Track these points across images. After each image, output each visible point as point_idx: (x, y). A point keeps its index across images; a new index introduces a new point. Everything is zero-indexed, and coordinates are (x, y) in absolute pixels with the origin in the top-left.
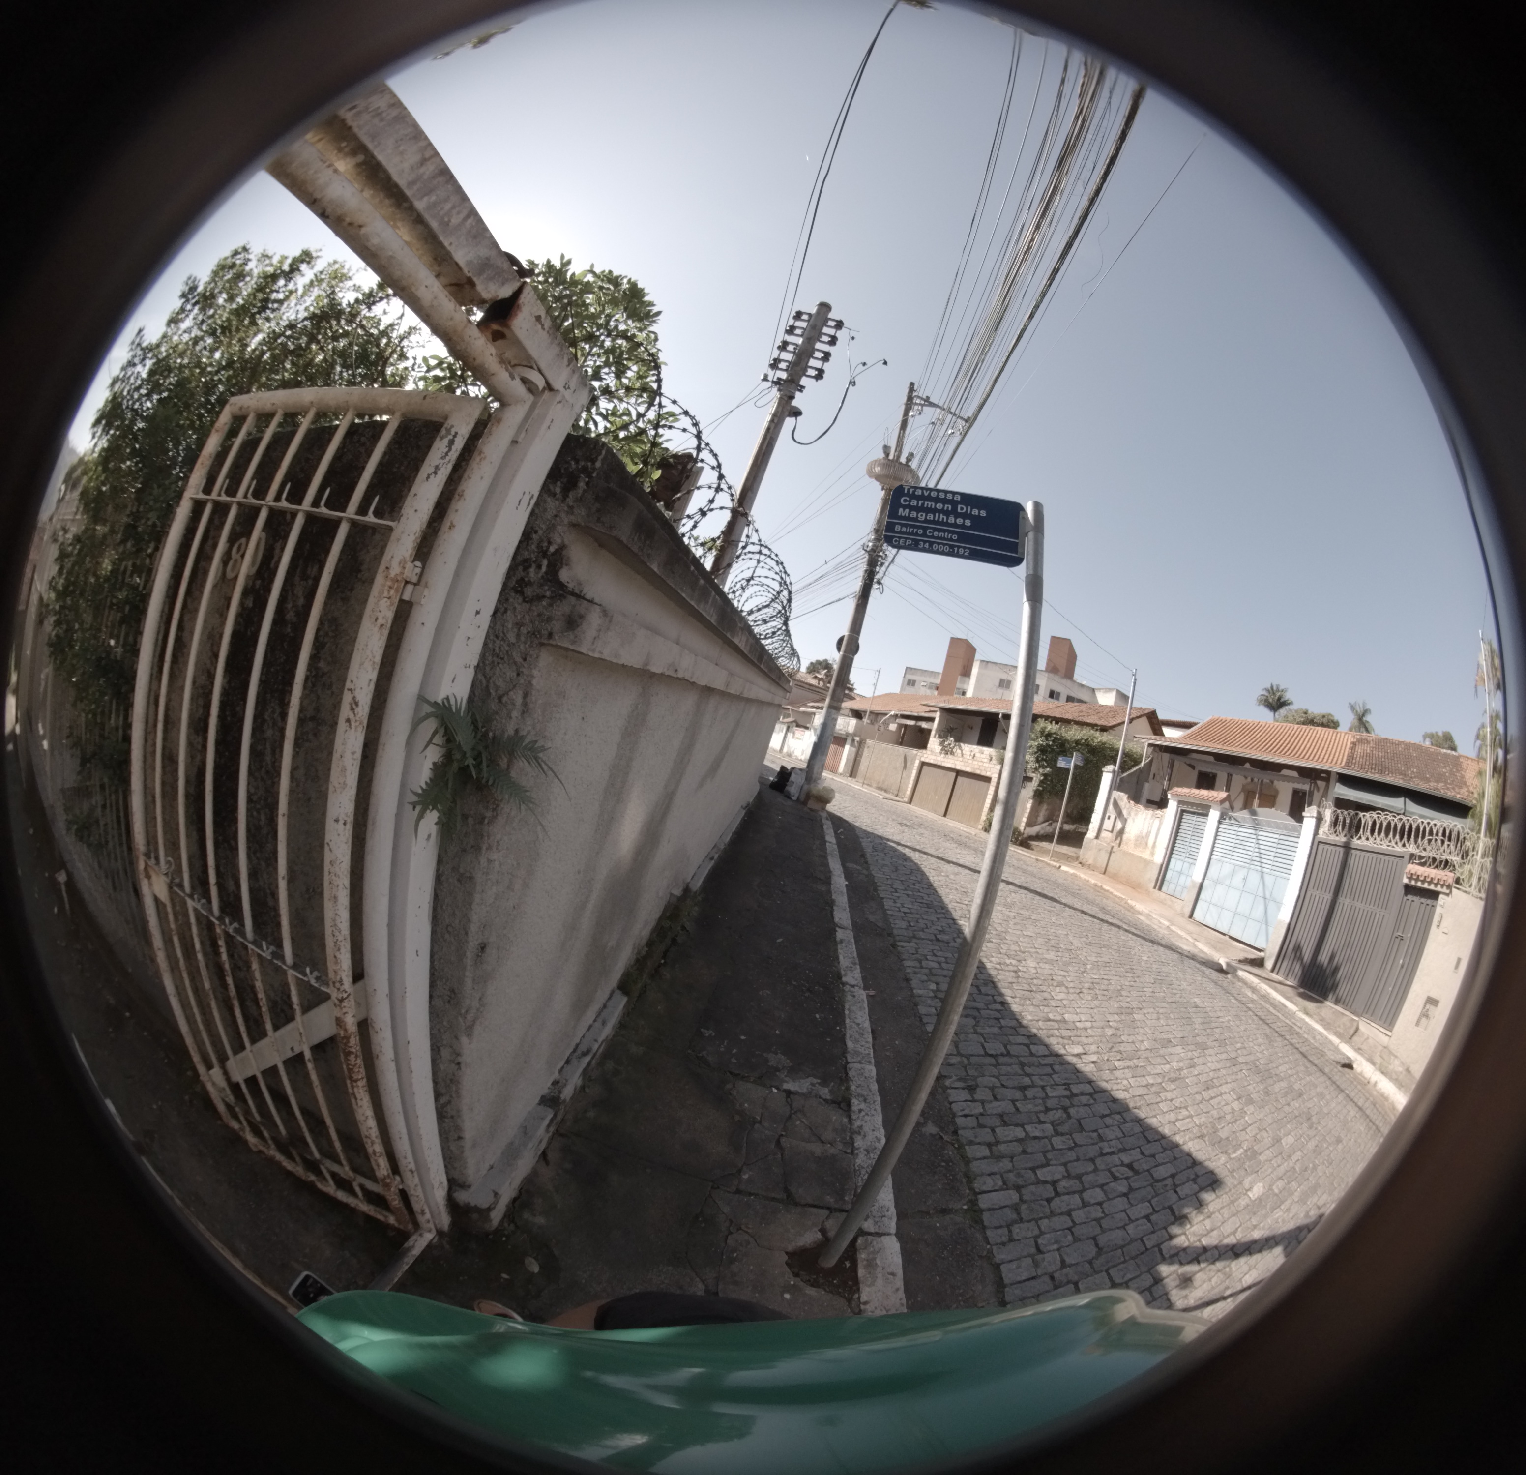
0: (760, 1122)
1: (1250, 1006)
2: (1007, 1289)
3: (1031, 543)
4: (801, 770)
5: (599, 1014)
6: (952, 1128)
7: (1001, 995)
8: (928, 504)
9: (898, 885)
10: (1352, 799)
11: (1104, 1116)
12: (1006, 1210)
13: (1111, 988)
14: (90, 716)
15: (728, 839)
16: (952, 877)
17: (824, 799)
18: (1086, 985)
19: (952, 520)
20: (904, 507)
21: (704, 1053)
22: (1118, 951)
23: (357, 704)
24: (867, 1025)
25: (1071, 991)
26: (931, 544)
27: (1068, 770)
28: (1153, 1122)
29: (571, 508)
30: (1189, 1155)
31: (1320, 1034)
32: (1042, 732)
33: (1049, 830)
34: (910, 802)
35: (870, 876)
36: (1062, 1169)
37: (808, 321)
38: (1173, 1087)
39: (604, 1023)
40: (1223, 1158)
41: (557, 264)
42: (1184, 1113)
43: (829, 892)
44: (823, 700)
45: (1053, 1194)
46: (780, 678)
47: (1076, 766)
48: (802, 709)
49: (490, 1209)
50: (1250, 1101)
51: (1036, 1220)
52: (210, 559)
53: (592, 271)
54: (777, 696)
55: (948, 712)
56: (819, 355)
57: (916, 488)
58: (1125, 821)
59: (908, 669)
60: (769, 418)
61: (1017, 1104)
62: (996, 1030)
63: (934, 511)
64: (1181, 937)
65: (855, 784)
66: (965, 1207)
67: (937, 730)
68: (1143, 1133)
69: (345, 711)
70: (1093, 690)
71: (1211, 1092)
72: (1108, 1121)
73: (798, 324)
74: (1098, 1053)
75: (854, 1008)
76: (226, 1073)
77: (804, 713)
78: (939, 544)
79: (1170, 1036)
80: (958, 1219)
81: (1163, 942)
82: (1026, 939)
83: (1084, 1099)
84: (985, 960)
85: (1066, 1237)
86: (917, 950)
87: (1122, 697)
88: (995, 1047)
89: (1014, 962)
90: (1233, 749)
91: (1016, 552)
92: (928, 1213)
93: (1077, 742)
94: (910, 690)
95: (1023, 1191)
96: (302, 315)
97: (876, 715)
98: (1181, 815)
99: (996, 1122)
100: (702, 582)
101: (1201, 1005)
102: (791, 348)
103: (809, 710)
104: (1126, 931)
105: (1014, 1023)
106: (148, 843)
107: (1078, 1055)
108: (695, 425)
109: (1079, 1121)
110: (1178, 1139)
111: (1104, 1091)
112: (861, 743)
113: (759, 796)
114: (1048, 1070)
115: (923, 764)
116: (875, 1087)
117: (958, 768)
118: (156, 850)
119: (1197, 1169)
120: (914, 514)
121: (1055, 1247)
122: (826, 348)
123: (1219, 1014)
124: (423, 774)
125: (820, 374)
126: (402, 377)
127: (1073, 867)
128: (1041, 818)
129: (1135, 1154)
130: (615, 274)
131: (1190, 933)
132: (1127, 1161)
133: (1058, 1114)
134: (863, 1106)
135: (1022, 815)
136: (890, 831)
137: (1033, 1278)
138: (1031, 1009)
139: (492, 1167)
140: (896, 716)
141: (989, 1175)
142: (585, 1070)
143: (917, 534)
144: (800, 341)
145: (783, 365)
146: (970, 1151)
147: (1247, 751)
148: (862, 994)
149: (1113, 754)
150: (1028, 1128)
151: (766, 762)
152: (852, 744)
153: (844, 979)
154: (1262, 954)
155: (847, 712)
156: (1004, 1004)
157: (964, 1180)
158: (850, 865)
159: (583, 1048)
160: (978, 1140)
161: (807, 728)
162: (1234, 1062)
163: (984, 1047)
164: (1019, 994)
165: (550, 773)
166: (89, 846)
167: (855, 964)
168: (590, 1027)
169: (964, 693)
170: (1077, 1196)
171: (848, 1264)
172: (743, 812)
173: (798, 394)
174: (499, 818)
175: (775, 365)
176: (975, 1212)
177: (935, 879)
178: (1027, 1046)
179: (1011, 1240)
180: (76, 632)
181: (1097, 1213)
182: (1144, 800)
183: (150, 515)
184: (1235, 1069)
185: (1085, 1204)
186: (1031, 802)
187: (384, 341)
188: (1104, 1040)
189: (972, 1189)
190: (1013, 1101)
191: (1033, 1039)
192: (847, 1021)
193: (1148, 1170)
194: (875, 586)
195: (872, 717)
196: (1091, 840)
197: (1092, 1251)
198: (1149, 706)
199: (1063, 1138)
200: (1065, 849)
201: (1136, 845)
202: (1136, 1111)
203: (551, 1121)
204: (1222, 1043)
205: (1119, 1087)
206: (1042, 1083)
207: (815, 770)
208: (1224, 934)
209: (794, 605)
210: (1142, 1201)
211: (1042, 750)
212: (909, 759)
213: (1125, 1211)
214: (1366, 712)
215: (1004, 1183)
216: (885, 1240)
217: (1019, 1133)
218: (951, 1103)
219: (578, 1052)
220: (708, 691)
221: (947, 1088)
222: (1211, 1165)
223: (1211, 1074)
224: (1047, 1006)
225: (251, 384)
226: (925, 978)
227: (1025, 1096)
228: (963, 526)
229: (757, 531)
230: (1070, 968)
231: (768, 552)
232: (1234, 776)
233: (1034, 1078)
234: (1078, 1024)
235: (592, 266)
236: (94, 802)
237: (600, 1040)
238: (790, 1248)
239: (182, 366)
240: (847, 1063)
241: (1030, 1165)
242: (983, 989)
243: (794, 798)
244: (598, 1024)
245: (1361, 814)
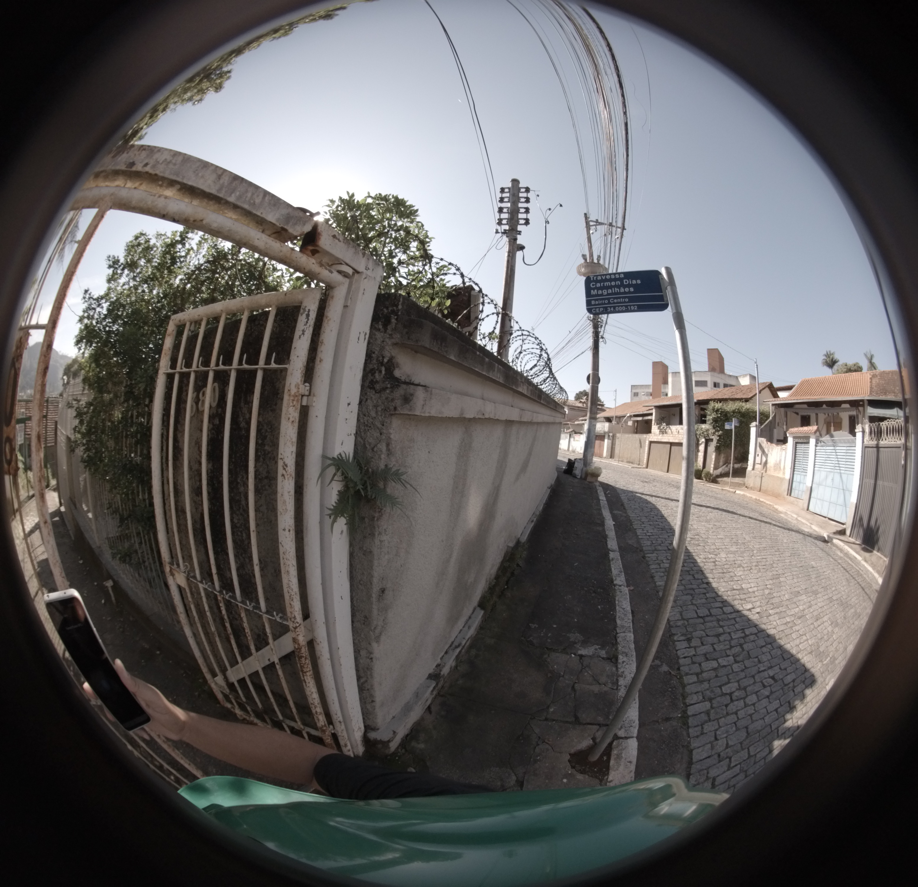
0: (563, 676)
1: (839, 561)
2: (693, 766)
3: (670, 293)
4: (580, 459)
5: (466, 622)
6: (676, 667)
7: (706, 578)
8: (607, 284)
9: (644, 519)
10: (876, 415)
11: (762, 647)
12: (703, 715)
13: (768, 563)
14: (124, 496)
15: (541, 508)
16: (675, 509)
17: (596, 475)
18: (754, 564)
19: (622, 290)
20: (594, 289)
21: (531, 638)
22: (771, 539)
23: (286, 466)
24: (629, 608)
25: (746, 569)
26: (614, 307)
27: (731, 430)
28: (788, 647)
29: (391, 335)
30: (804, 666)
31: (871, 573)
32: (713, 409)
33: (727, 469)
34: (647, 467)
35: (628, 517)
36: (736, 684)
37: (509, 192)
38: (800, 622)
39: (469, 628)
40: (820, 665)
41: (346, 197)
42: (804, 638)
43: (604, 530)
44: (586, 415)
45: (729, 702)
46: (556, 407)
47: (735, 427)
48: (576, 423)
49: (389, 741)
50: (837, 625)
51: (718, 719)
52: (185, 402)
53: (369, 196)
54: (558, 418)
55: (659, 408)
56: (522, 210)
57: (606, 275)
58: (767, 456)
59: (633, 386)
60: (506, 254)
61: (715, 646)
62: (704, 601)
63: (611, 287)
64: (803, 524)
65: (614, 462)
66: (679, 715)
67: (656, 420)
68: (781, 655)
69: (280, 471)
70: (737, 377)
71: (819, 622)
72: (764, 650)
73: (504, 195)
74: (761, 606)
75: (620, 599)
76: (226, 678)
77: (578, 424)
78: (619, 306)
79: (800, 589)
80: (674, 723)
81: (794, 529)
82: (719, 541)
83: (752, 638)
84: (696, 558)
85: (732, 728)
86: (657, 558)
87: (753, 378)
88: (703, 612)
89: (713, 556)
90: (815, 397)
91: (663, 301)
92: (657, 722)
93: (734, 412)
94: (636, 399)
95: (713, 701)
96: (202, 261)
97: (619, 418)
98: (796, 445)
99: (702, 659)
100: (487, 359)
101: (815, 565)
102: (505, 210)
103: (581, 422)
104: (775, 525)
105: (713, 595)
106: (172, 557)
107: (750, 610)
108: (458, 269)
109: (748, 652)
110: (800, 656)
111: (763, 631)
112: (614, 437)
113: (558, 480)
114: (733, 622)
115: (651, 443)
116: (632, 646)
117: (671, 441)
118: (178, 561)
119: (807, 673)
120: (600, 292)
121: (725, 735)
122: (525, 205)
123: (825, 570)
124: (333, 498)
125: (527, 222)
126: (277, 282)
127: (742, 490)
128: (721, 463)
129: (777, 669)
130: (383, 195)
131: (808, 520)
132: (771, 674)
133: (738, 649)
134: (625, 659)
135: (711, 463)
136: (637, 487)
137: (709, 757)
138: (724, 584)
139: (394, 717)
140: (631, 416)
141: (696, 693)
142: (457, 657)
143: (605, 304)
144: (509, 205)
145: (504, 222)
146: (687, 679)
147: (823, 397)
148: (626, 590)
149: (754, 415)
150: (720, 660)
151: (559, 458)
152: (609, 439)
153: (615, 582)
154: (844, 526)
155: (602, 419)
156: (708, 583)
157: (681, 699)
158: (615, 512)
159: (456, 643)
160: (691, 672)
161: (581, 433)
162: (830, 600)
163: (697, 613)
164: (717, 576)
165: (408, 486)
166: (130, 564)
167: (621, 572)
168: (461, 630)
169: (667, 395)
170: (742, 701)
171: (605, 758)
172: (549, 490)
173: (518, 236)
174: (384, 516)
175: (500, 223)
176: (685, 717)
177: (665, 512)
178: (721, 608)
179: (702, 734)
180: (103, 452)
181: (750, 710)
182: (775, 440)
183: (140, 385)
184: (831, 605)
185: (746, 705)
186: (714, 454)
187: (261, 263)
188: (764, 597)
189: (684, 703)
190: (712, 645)
191: (725, 603)
192: (617, 608)
193: (782, 679)
194: (601, 340)
195: (617, 419)
196: (750, 471)
197: (744, 734)
198: (768, 380)
199: (739, 664)
200: (737, 480)
201: (775, 470)
202: (779, 641)
203: (434, 688)
204: (825, 588)
205: (772, 626)
206: (729, 631)
207: (588, 458)
208: (825, 517)
209: (552, 361)
210: (776, 700)
211: (715, 420)
212: (642, 441)
213: (766, 707)
214: (872, 356)
215: (704, 698)
216: (630, 741)
217: (714, 664)
218: (677, 651)
219: (453, 646)
220: (509, 423)
221: (675, 641)
222: (813, 670)
223: (819, 610)
224: (732, 581)
225: (183, 305)
226: (662, 574)
227: (719, 640)
228: (630, 292)
229: (517, 322)
230: (745, 555)
231: (527, 333)
232: (819, 414)
233: (725, 628)
234: (750, 590)
235: (369, 193)
236: (133, 542)
237: (467, 638)
238: (572, 751)
239: (131, 303)
240: (617, 633)
241: (719, 684)
242: (696, 576)
243: (579, 477)
244: (466, 628)
245: (881, 423)
